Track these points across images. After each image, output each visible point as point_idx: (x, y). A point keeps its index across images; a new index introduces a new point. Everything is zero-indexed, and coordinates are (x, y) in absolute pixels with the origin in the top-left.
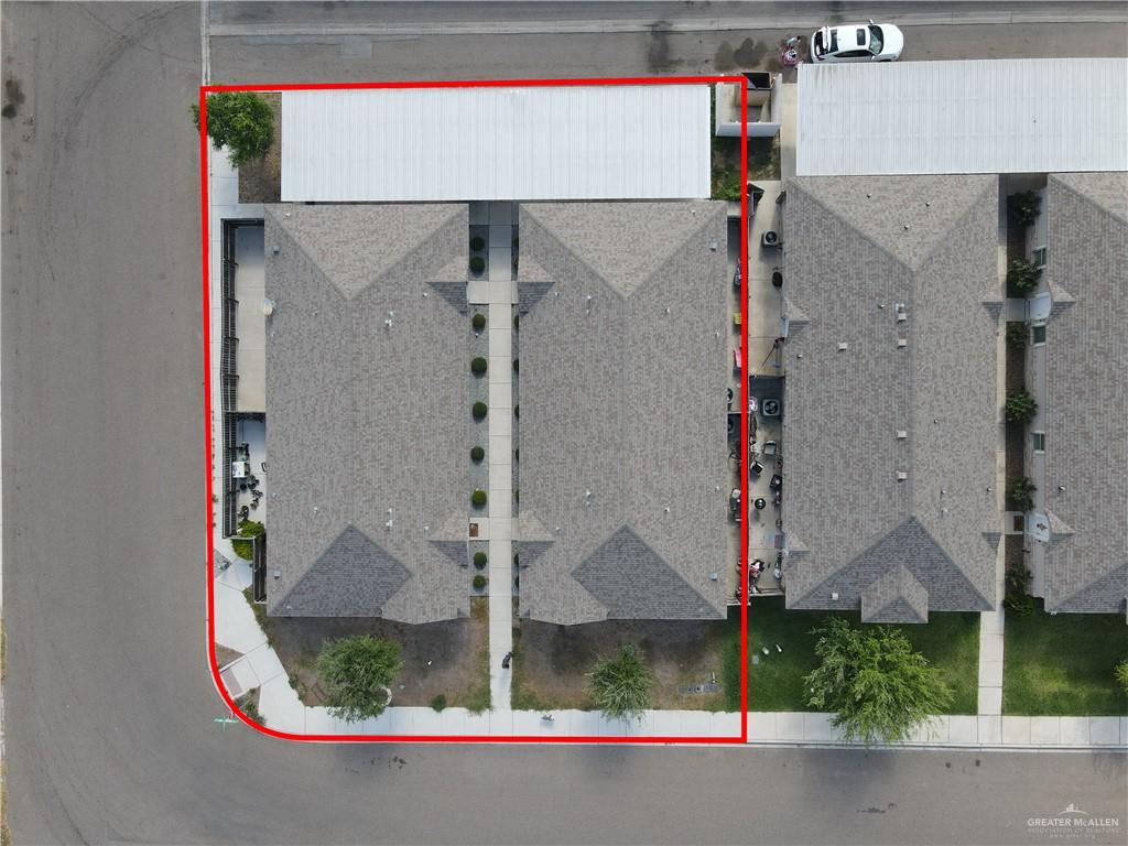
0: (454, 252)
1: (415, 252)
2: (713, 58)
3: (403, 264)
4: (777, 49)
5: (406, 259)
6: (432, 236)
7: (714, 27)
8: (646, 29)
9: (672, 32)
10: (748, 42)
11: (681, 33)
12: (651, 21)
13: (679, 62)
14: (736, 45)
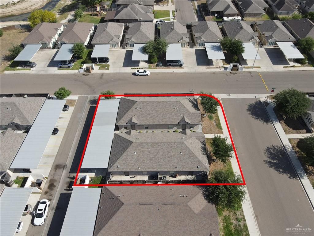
0: (22, 122)
1: (22, 114)
2: (54, 178)
3: (20, 111)
4: (50, 193)
5: (21, 112)
6: (25, 117)
7: (61, 178)
8: (66, 164)
9: (63, 169)
10: (55, 186)
11: (62, 172)
12: (68, 166)
13: (56, 171)
14: (55, 184)
